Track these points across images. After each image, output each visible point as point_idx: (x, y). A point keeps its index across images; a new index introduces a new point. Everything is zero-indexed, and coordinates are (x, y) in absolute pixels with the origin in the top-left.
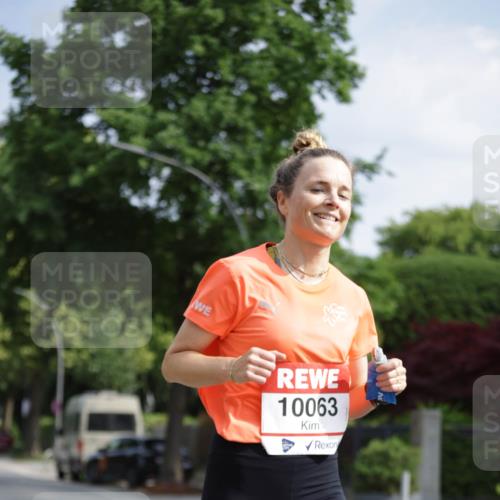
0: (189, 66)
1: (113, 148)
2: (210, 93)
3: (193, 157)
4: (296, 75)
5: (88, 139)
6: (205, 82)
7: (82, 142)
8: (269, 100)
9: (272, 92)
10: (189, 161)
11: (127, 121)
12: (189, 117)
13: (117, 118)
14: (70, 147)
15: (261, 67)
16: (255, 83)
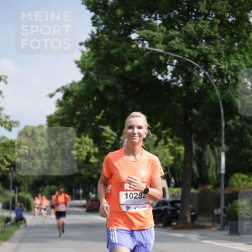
0: (184, 5)
1: (147, 50)
2: (196, 19)
3: (189, 53)
4: (240, 8)
5: (134, 46)
6: (193, 14)
7: (131, 47)
8: (227, 21)
9: (229, 17)
10: (187, 56)
11: (154, 36)
12: (186, 32)
13: (148, 34)
14: (124, 51)
15: (222, 5)
16: (219, 13)
